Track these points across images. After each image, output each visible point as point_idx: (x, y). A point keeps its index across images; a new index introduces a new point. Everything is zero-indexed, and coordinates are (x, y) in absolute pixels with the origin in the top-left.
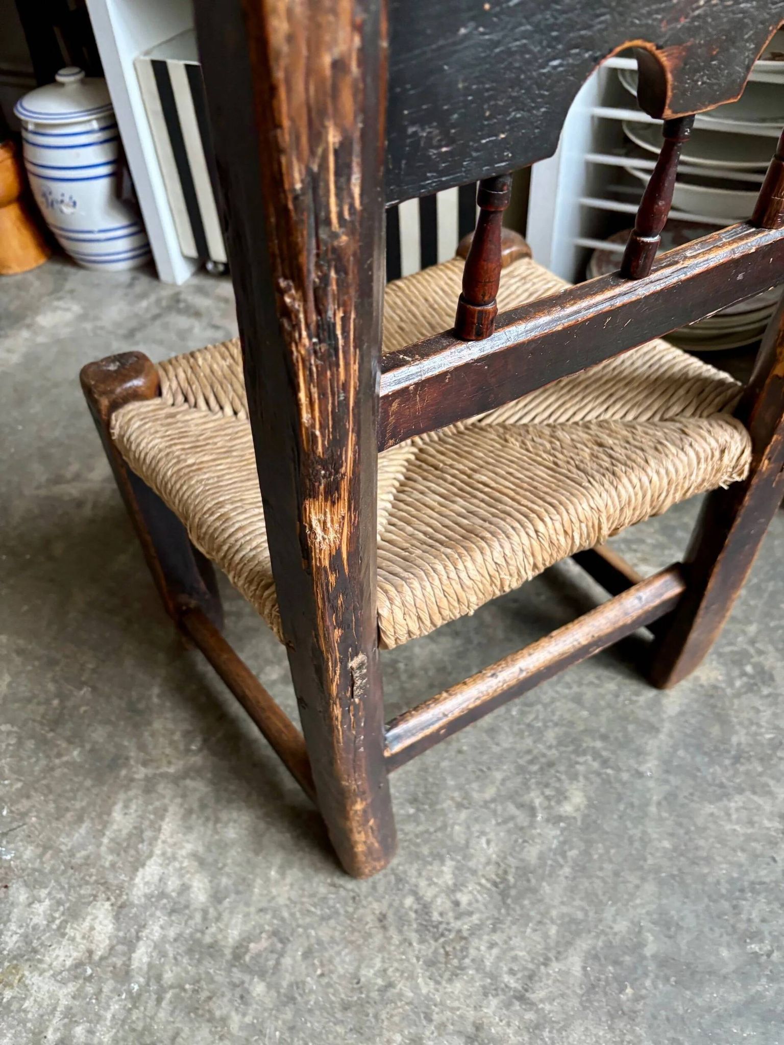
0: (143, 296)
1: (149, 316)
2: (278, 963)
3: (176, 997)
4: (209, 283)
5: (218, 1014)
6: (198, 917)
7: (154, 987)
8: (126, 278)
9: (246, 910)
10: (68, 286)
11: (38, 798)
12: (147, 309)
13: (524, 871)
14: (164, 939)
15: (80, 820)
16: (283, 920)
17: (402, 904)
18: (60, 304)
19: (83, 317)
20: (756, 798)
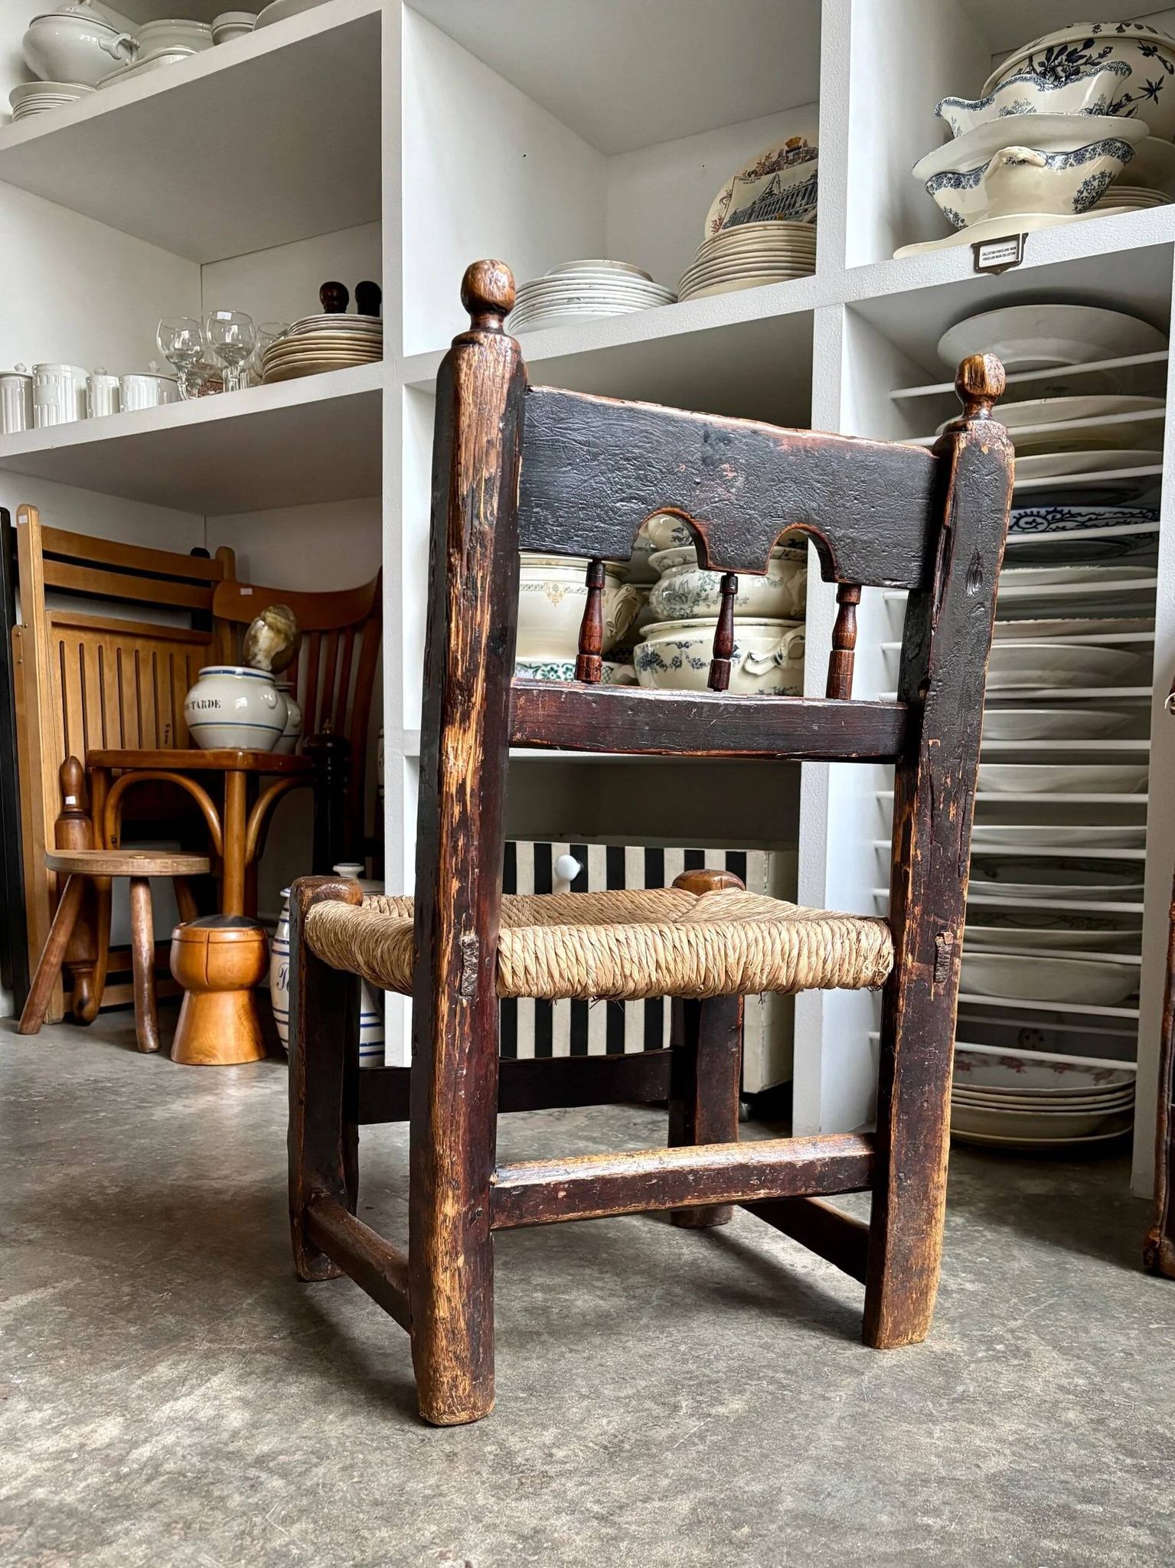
2: (308, 1470)
3: (172, 1479)
6: (226, 1435)
7: (148, 1472)
9: (286, 1436)
11: (74, 1350)
13: (646, 1443)
14: (177, 1444)
16: (328, 1445)
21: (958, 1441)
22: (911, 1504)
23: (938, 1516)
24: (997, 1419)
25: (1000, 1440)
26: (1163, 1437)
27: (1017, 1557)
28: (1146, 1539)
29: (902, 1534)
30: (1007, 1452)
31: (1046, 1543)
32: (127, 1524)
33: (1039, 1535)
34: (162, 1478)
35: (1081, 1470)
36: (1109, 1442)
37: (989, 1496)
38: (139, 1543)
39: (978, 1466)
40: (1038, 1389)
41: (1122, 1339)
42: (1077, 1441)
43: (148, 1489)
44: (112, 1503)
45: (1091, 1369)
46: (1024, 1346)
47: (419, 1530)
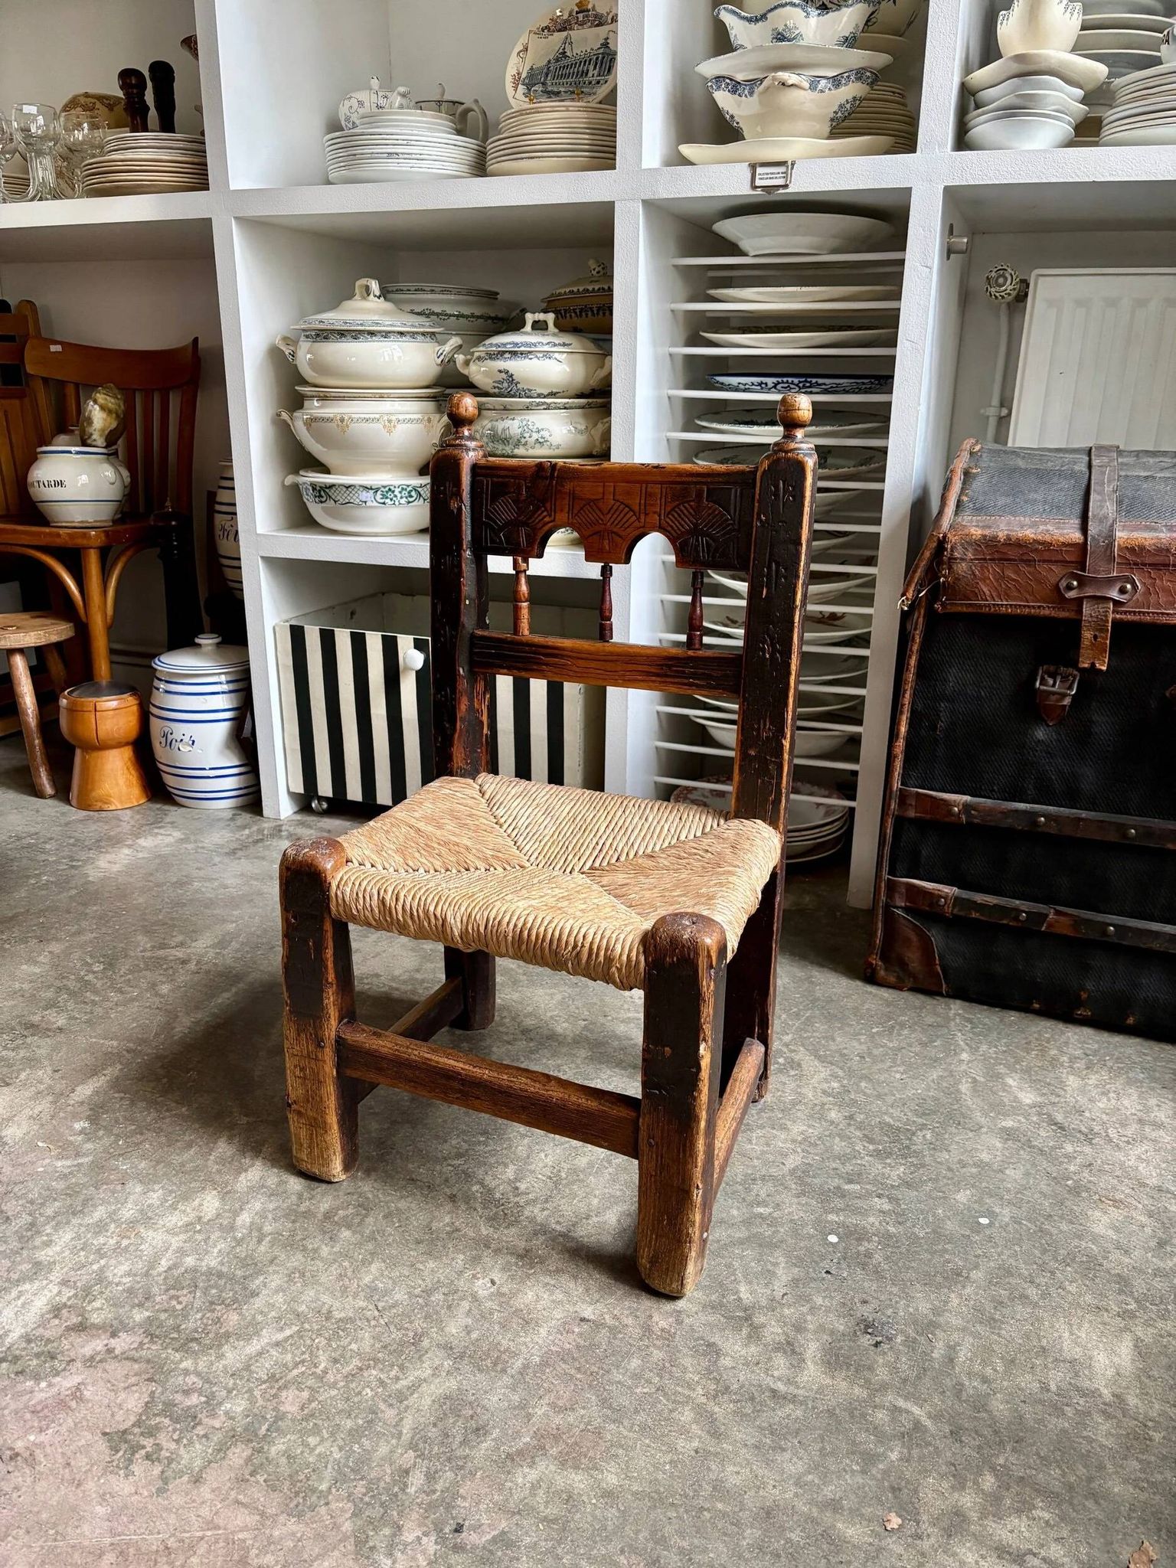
0: (244, 827)
1: (250, 840)
2: (362, 1220)
3: (275, 1238)
4: (310, 819)
5: (310, 1247)
6: (294, 1198)
7: (255, 1234)
8: (229, 814)
9: (335, 1193)
10: (168, 819)
11: (149, 1135)
12: (248, 836)
13: (574, 1171)
14: (264, 1210)
15: (190, 1146)
16: (367, 1198)
17: (469, 1189)
18: (162, 831)
19: (185, 840)
20: (774, 1131)
21: (768, 1145)
22: (749, 1199)
23: (766, 1206)
24: (788, 1123)
25: (794, 1141)
26: (889, 1125)
27: (816, 1230)
28: (887, 1207)
29: (748, 1222)
30: (799, 1150)
31: (832, 1217)
32: (261, 1278)
33: (826, 1212)
34: (268, 1239)
35: (844, 1158)
36: (858, 1133)
37: (794, 1186)
38: (277, 1292)
39: (783, 1164)
40: (810, 1095)
41: (855, 1044)
42: (839, 1135)
43: (262, 1248)
44: (244, 1263)
45: (841, 1073)
46: (797, 1058)
47: (453, 1259)
